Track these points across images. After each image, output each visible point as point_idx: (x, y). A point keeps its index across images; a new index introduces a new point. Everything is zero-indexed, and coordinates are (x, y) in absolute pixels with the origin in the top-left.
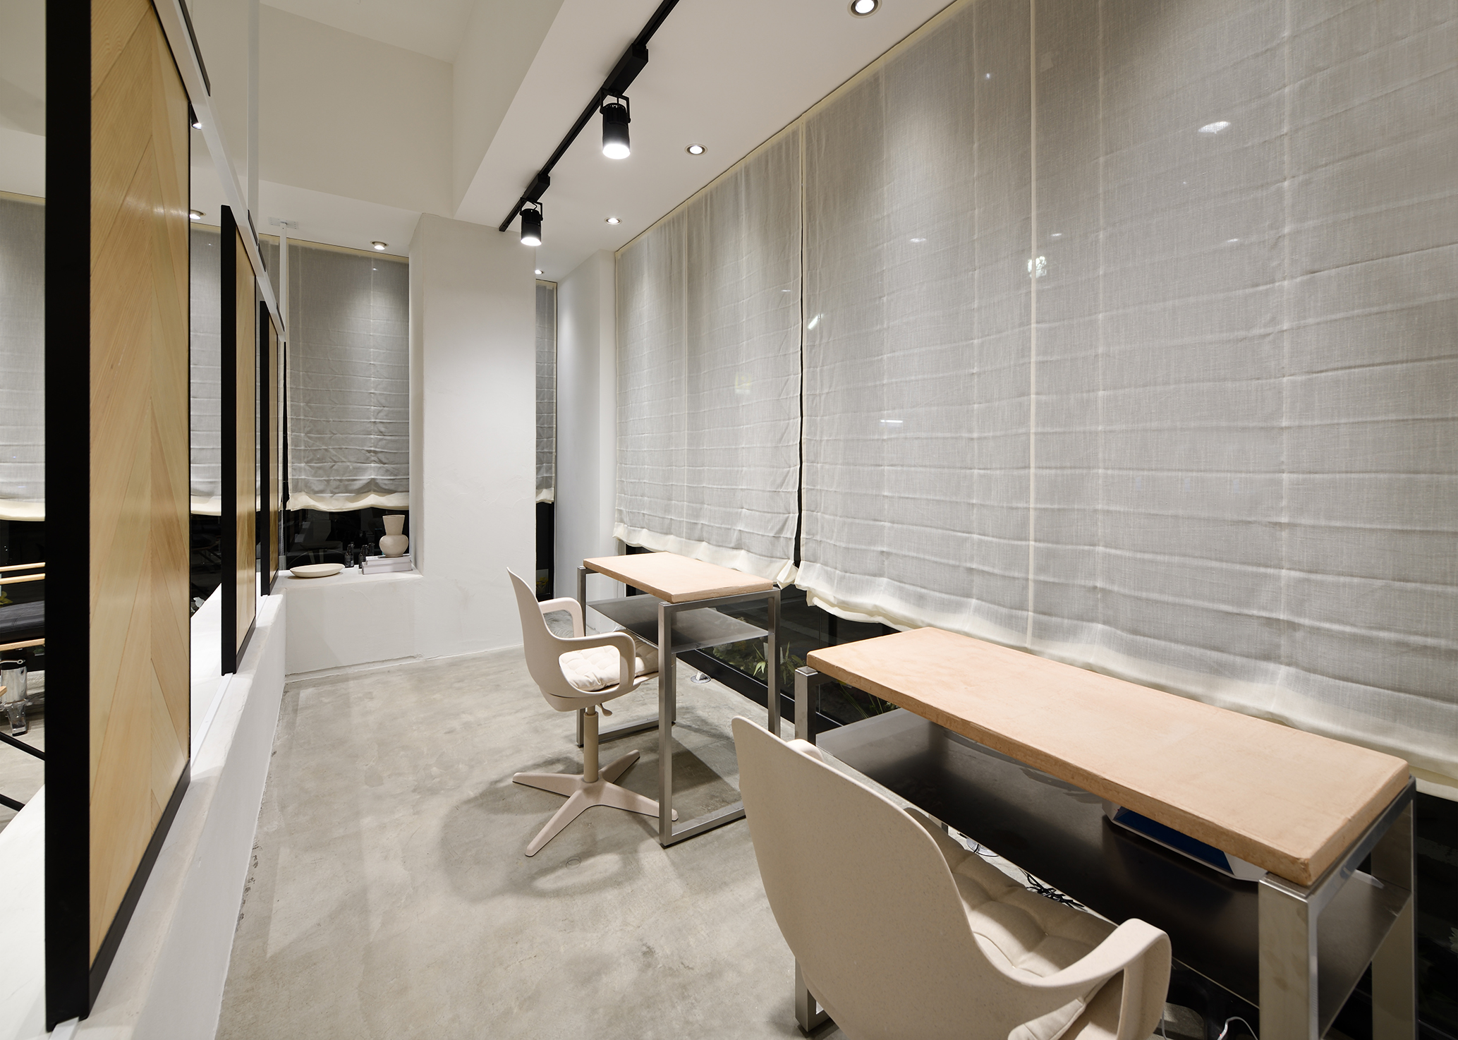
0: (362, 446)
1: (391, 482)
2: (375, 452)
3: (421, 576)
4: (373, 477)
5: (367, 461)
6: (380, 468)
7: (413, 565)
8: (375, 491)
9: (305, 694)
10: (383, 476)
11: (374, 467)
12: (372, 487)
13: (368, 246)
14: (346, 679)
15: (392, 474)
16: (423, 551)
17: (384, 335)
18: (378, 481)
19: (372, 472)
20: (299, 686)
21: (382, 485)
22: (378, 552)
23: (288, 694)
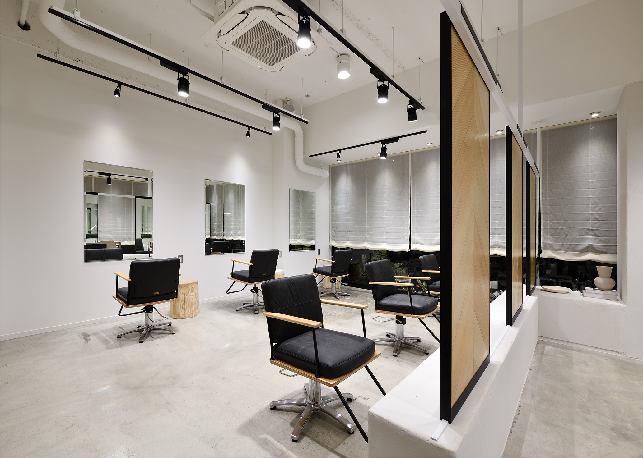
0: (584, 227)
1: (604, 247)
2: (592, 230)
3: (625, 305)
4: (591, 244)
5: (587, 234)
6: (596, 239)
7: (618, 297)
8: (592, 252)
9: (548, 348)
10: (598, 243)
11: (592, 238)
12: (590, 249)
13: (588, 117)
14: (571, 349)
15: (604, 242)
16: (626, 291)
17: (599, 164)
18: (594, 246)
19: (590, 241)
20: (545, 343)
21: (597, 249)
22: (594, 286)
23: (539, 345)
